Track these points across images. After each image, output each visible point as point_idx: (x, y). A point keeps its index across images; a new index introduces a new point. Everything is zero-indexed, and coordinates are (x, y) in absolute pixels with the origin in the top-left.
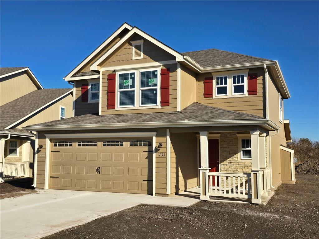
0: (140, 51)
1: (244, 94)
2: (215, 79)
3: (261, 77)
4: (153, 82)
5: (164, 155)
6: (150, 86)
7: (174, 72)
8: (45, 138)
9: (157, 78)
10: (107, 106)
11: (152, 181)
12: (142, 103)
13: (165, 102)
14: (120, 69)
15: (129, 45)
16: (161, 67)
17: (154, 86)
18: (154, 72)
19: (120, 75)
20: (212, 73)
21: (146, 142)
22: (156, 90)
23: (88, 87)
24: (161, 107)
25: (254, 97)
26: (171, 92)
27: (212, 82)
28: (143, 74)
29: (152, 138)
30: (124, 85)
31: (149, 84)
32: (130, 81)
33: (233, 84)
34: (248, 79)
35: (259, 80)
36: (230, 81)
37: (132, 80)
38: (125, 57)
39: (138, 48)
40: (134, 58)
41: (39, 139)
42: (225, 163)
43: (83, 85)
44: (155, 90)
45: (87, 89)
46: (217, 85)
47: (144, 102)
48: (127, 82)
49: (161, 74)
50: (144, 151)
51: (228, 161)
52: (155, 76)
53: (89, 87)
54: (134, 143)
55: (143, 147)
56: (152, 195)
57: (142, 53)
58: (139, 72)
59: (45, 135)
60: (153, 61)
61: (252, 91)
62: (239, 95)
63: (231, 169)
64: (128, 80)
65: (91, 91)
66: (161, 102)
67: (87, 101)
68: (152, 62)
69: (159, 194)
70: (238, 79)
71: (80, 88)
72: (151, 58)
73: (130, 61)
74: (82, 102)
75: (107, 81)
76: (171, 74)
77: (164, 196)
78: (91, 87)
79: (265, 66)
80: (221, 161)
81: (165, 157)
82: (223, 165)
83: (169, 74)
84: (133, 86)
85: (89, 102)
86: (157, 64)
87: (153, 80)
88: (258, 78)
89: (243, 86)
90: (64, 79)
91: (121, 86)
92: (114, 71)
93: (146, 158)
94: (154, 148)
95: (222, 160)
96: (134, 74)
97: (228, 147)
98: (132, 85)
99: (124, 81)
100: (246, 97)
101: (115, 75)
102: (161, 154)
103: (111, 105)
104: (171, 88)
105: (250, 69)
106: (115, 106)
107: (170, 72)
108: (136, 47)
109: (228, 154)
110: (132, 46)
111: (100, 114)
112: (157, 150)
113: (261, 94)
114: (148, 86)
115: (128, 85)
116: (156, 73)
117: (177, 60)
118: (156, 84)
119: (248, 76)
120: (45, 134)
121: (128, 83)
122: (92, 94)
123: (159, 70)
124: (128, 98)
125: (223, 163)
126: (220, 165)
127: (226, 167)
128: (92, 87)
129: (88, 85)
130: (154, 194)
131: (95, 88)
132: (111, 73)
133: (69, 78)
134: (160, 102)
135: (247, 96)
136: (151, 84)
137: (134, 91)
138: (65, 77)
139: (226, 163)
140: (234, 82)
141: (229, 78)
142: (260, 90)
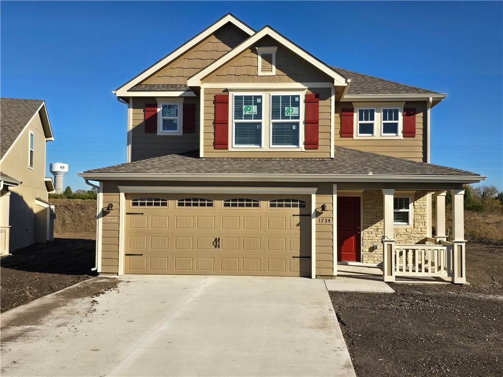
0: (271, 63)
1: (397, 136)
2: (356, 112)
3: (421, 114)
4: (292, 112)
5: (329, 221)
6: (288, 118)
7: (325, 100)
8: (118, 192)
9: (299, 106)
10: (214, 144)
11: (310, 257)
12: (274, 143)
13: (312, 143)
14: (238, 88)
15: (251, 52)
16: (305, 91)
17: (293, 118)
18: (294, 97)
19: (237, 98)
20: (353, 103)
21: (297, 201)
22: (297, 124)
23: (156, 110)
24: (304, 150)
25: (409, 141)
26: (321, 129)
27: (353, 116)
28: (275, 99)
29: (310, 196)
30: (244, 113)
31: (286, 115)
32: (254, 108)
33: (383, 120)
34: (403, 115)
35: (419, 117)
36: (378, 116)
37: (256, 106)
38: (244, 70)
39: (267, 58)
40: (260, 73)
41: (105, 194)
42: (370, 229)
43: (148, 106)
44: (294, 125)
45: (154, 113)
46: (359, 120)
47: (277, 140)
48: (249, 109)
49: (306, 102)
50: (294, 215)
51: (374, 227)
52: (297, 104)
53: (159, 110)
54: (277, 203)
55: (292, 208)
56: (310, 277)
57: (274, 67)
58: (270, 95)
59: (118, 187)
60: (292, 80)
61: (409, 132)
62: (391, 136)
63: (377, 238)
64: (251, 106)
65: (163, 116)
66: (306, 143)
67: (156, 132)
68: (291, 82)
69: (321, 276)
70: (389, 114)
71: (142, 110)
72: (288, 75)
73: (254, 77)
74: (146, 132)
75: (214, 105)
76: (321, 103)
77: (329, 279)
78: (163, 110)
79: (431, 99)
80: (363, 227)
81: (330, 223)
82: (367, 233)
83: (318, 102)
84: (259, 116)
85: (158, 134)
86: (299, 85)
87: (292, 109)
88: (417, 115)
89: (396, 124)
90: (114, 92)
91: (238, 114)
92: (226, 90)
93: (297, 226)
94: (313, 211)
95: (366, 225)
96: (260, 97)
97: (374, 207)
98: (256, 114)
99: (244, 107)
100: (400, 140)
101: (228, 96)
102: (324, 220)
103: (220, 142)
104: (320, 123)
105: (407, 102)
106: (228, 144)
107: (320, 100)
108: (264, 57)
109: (375, 217)
110: (257, 54)
111: (202, 155)
112: (318, 214)
113: (421, 138)
114: (284, 117)
115: (250, 114)
116: (297, 99)
117: (336, 84)
118: (297, 115)
119: (403, 111)
120: (119, 185)
121: (251, 111)
122: (164, 121)
123: (302, 95)
124: (251, 134)
125: (366, 230)
126: (362, 233)
127: (371, 235)
128: (165, 109)
129: (156, 106)
130: (313, 276)
131: (169, 111)
132: (221, 93)
133: (123, 92)
134: (304, 142)
135: (402, 138)
136: (288, 115)
137: (260, 124)
138: (117, 90)
139: (372, 230)
140: (385, 119)
141: (377, 112)
142: (419, 132)
